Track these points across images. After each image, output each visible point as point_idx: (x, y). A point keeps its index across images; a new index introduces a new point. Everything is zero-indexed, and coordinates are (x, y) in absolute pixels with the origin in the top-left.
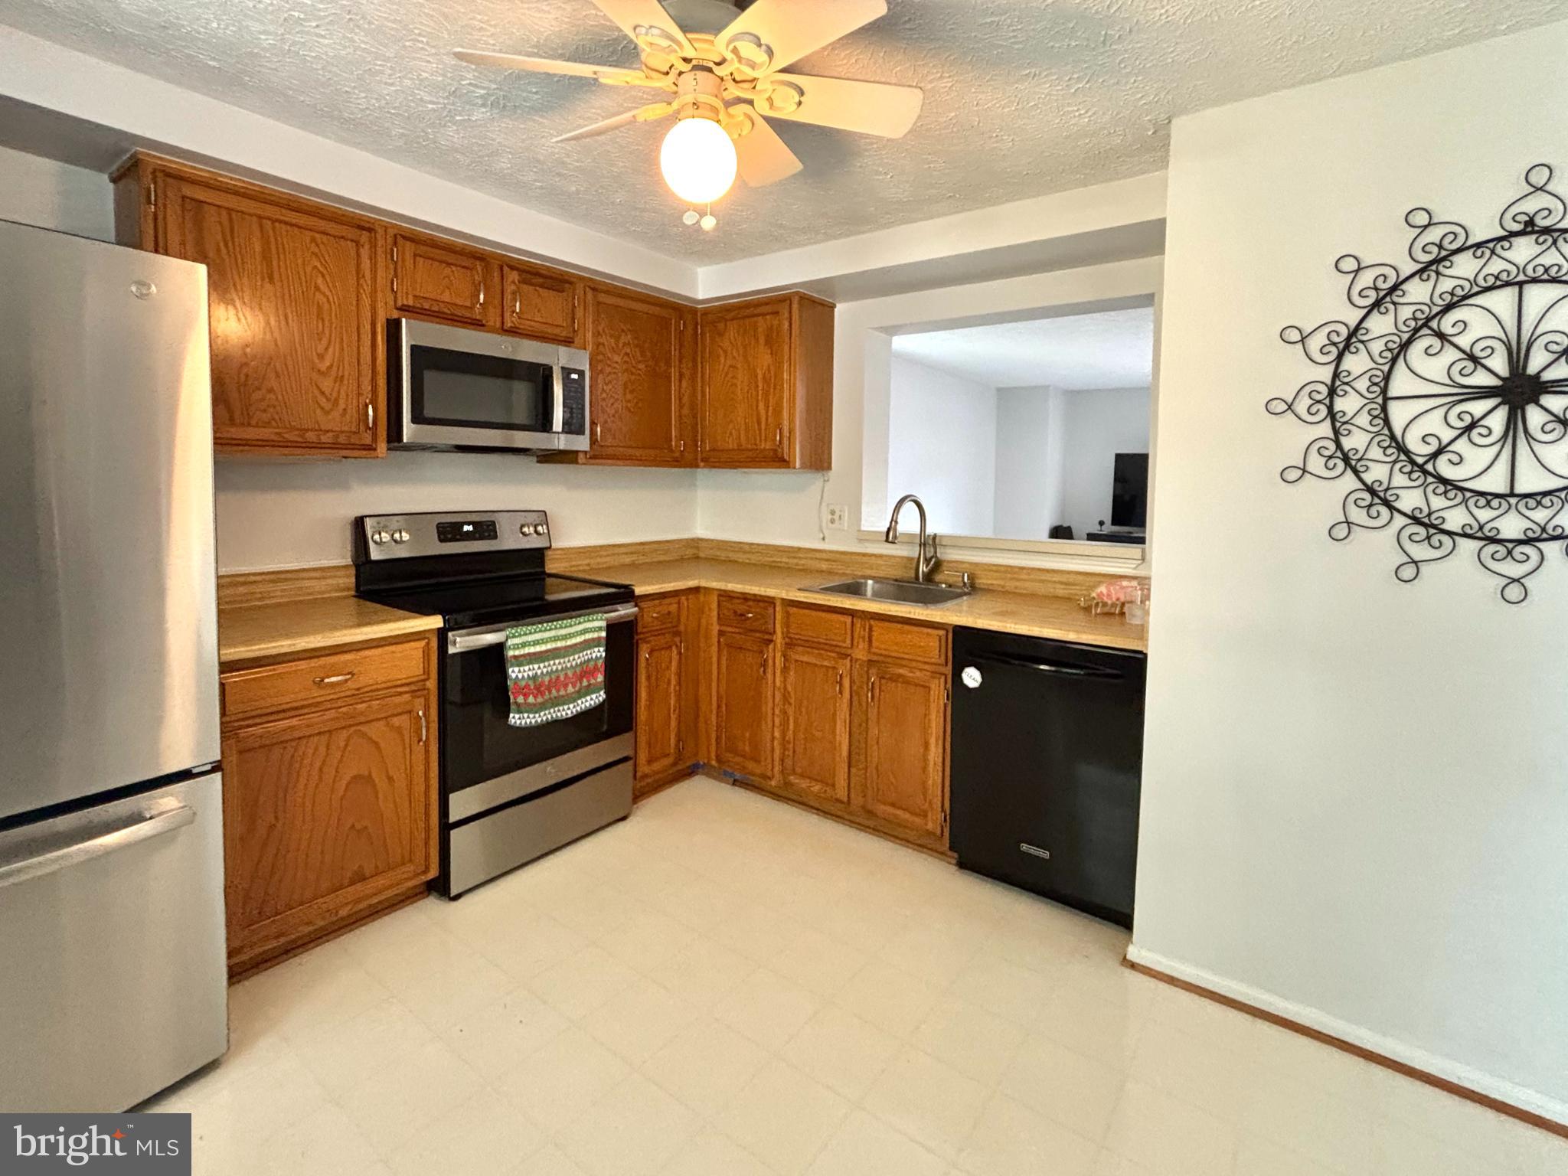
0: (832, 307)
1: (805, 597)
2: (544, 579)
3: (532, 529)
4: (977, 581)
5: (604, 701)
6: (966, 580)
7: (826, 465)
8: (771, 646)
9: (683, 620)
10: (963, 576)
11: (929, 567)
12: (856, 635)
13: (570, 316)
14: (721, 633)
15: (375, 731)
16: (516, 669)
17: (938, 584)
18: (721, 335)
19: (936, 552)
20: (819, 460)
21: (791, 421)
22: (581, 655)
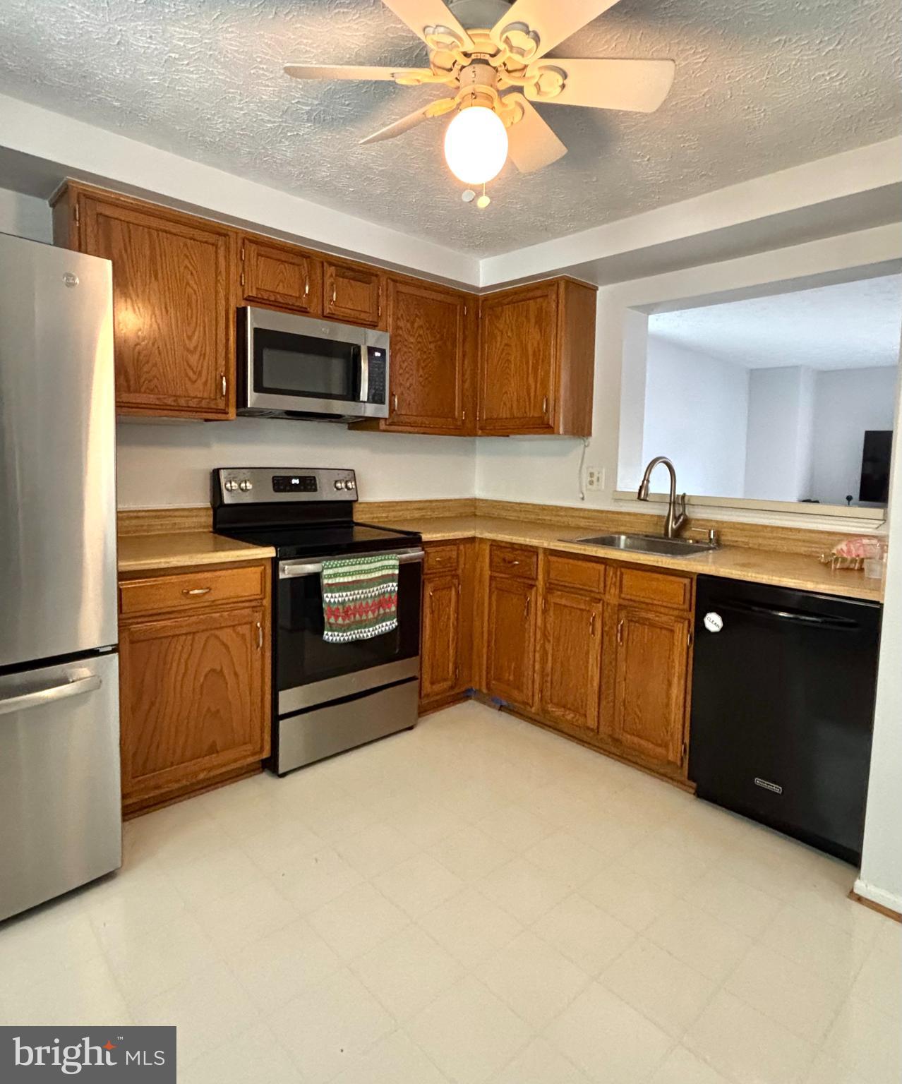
0: (595, 289)
1: (565, 547)
2: (353, 527)
3: (343, 485)
4: (723, 538)
5: (397, 627)
6: (712, 537)
7: (586, 432)
8: (535, 588)
9: (462, 566)
10: (710, 531)
11: (679, 523)
12: (608, 583)
13: (376, 303)
14: (492, 578)
15: (225, 635)
16: (329, 595)
17: (685, 540)
18: (498, 317)
19: (684, 510)
20: (581, 428)
21: (557, 391)
22: (379, 587)
